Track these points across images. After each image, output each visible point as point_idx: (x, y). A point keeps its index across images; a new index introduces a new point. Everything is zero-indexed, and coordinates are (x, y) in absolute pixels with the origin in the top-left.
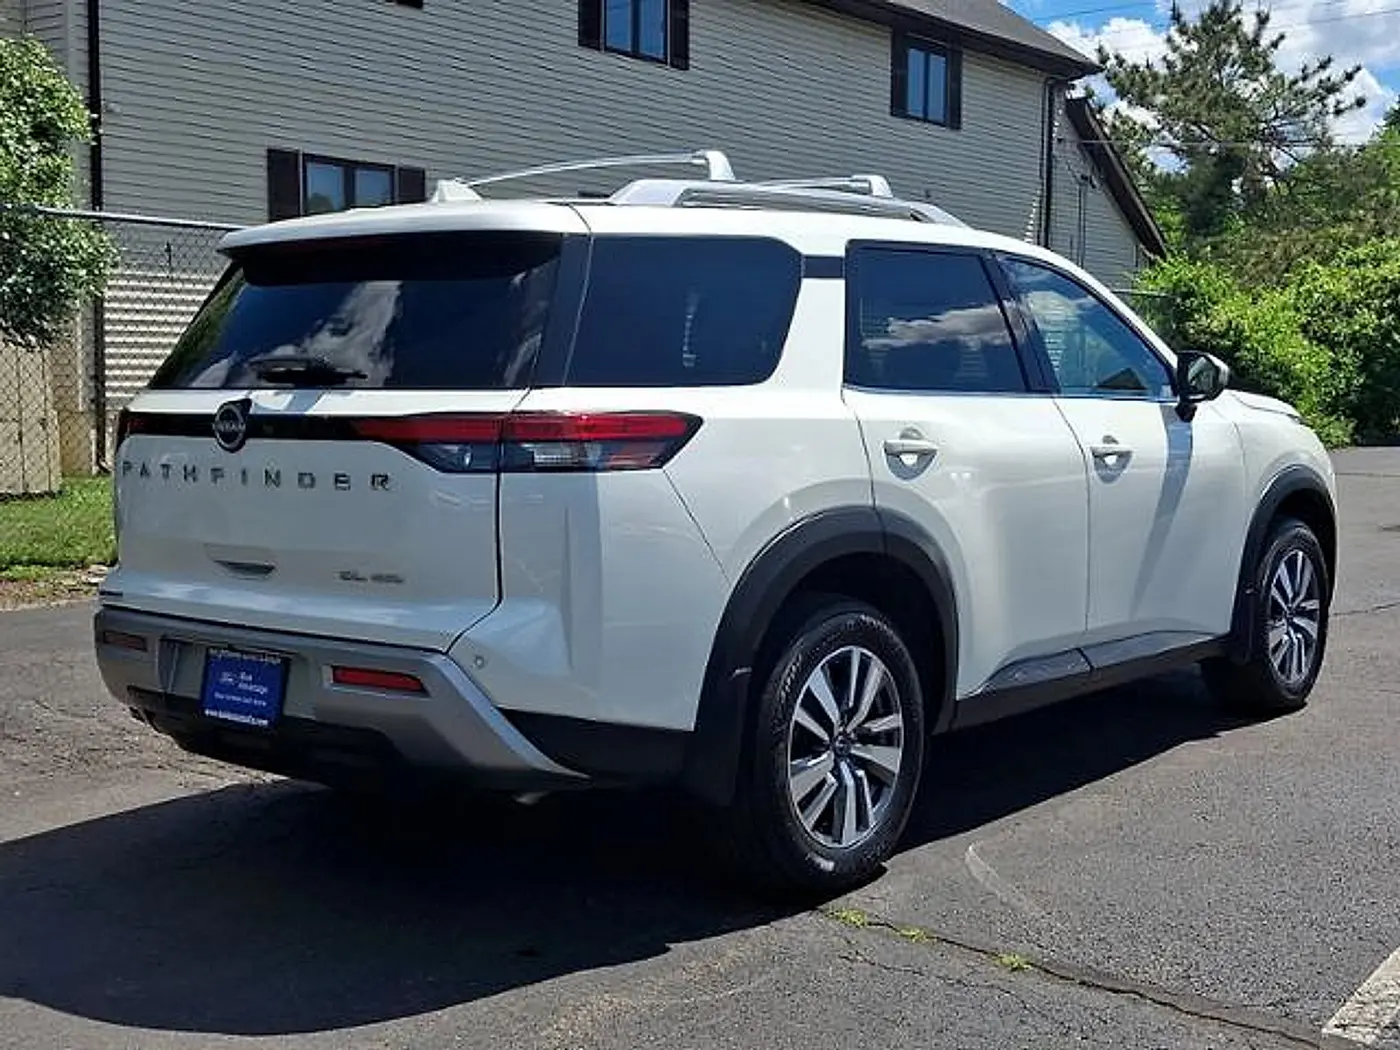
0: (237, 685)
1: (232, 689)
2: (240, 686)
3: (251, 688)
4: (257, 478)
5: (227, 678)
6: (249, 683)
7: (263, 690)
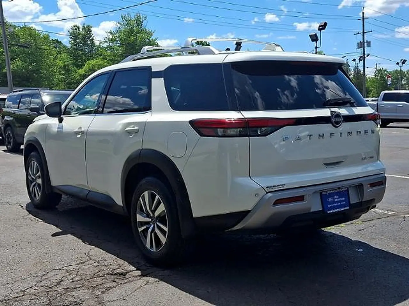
0: (334, 200)
1: (334, 202)
2: (335, 200)
3: (339, 200)
4: (345, 135)
5: (330, 200)
6: (338, 198)
7: (343, 199)
